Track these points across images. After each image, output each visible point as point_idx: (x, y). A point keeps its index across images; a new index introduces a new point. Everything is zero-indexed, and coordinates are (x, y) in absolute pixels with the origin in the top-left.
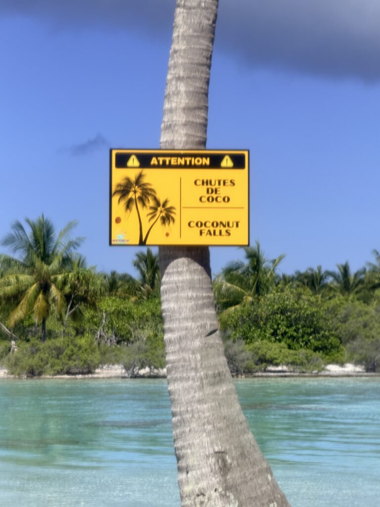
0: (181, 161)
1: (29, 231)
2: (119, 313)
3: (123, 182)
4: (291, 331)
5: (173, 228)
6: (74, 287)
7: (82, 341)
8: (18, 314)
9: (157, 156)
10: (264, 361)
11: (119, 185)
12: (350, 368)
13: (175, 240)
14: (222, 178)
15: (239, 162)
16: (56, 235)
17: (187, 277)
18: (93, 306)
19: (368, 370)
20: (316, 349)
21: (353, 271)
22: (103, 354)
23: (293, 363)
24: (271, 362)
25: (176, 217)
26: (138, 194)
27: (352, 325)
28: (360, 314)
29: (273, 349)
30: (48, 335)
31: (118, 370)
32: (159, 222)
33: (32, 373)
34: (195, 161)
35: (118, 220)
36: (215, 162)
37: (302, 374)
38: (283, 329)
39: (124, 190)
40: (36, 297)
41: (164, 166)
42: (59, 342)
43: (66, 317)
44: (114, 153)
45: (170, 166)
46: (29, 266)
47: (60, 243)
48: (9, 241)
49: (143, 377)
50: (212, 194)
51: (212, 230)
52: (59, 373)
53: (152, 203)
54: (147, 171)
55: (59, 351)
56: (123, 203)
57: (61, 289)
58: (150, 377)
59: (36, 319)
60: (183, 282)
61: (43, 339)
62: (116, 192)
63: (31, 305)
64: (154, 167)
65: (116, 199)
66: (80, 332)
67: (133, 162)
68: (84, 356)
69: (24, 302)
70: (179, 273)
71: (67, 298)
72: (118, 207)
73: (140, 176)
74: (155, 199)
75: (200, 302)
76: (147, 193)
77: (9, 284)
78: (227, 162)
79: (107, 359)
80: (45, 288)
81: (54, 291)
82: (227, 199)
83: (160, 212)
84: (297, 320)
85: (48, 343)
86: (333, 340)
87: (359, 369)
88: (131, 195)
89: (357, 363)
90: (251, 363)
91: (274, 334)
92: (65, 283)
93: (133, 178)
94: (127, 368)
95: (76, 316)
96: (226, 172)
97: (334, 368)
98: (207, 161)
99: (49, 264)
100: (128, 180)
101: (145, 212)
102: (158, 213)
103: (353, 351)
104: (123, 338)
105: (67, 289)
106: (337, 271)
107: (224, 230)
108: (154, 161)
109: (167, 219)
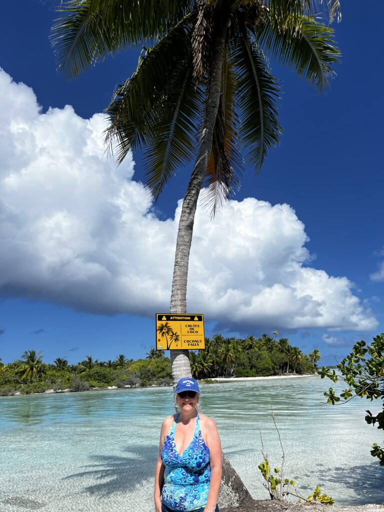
0: (181, 318)
1: (29, 354)
2: (52, 375)
3: (161, 326)
4: (99, 378)
5: (179, 343)
6: (40, 368)
7: (42, 383)
8: (24, 376)
9: (172, 316)
10: (92, 386)
11: (159, 327)
12: (114, 387)
13: (179, 348)
14: (195, 324)
15: (200, 318)
16: (36, 354)
17: (183, 362)
18: (45, 373)
19: (118, 387)
20: (105, 383)
21: (112, 362)
22: (48, 386)
23: (100, 387)
24: (94, 387)
25: (180, 339)
26: (166, 331)
27: (114, 376)
28: (116, 373)
29: (95, 383)
30: (32, 382)
31: (52, 391)
32: (174, 341)
33: (27, 393)
34: (185, 318)
35: (159, 340)
36: (192, 318)
37: (102, 390)
38: (97, 378)
39: (161, 329)
40: (29, 371)
41: (175, 320)
42: (36, 384)
43: (37, 377)
44: (157, 315)
45: (177, 320)
46: (28, 363)
47: (37, 357)
48: (23, 357)
49: (59, 392)
50: (192, 331)
51: (192, 343)
52: (35, 392)
53: (171, 334)
54: (169, 322)
55: (36, 386)
56: (161, 333)
57: (37, 369)
58: (61, 392)
59: (29, 378)
60: (182, 364)
61: (31, 383)
62: (159, 329)
63: (28, 374)
64: (172, 320)
65: (158, 332)
66: (40, 381)
67: (164, 318)
68: (42, 388)
69: (26, 373)
70: (180, 360)
71: (38, 372)
72: (159, 336)
73: (167, 323)
74: (172, 332)
75: (188, 371)
76: (169, 330)
77: (21, 368)
78: (196, 319)
79: (49, 388)
80: (32, 369)
81: (35, 369)
82: (197, 332)
83: (174, 337)
84: (100, 375)
85: (33, 384)
86: (109, 380)
87: (116, 387)
88: (164, 331)
89: (116, 386)
90: (88, 387)
91: (94, 379)
92: (38, 367)
93: (164, 325)
94: (54, 390)
95: (40, 376)
96: (196, 322)
97: (110, 388)
98: (189, 318)
99: (33, 362)
100: (162, 325)
101: (169, 337)
102: (173, 337)
103: (115, 383)
104: (53, 382)
105: (39, 369)
106: (108, 362)
107: (196, 343)
108: (171, 318)
109: (176, 340)
